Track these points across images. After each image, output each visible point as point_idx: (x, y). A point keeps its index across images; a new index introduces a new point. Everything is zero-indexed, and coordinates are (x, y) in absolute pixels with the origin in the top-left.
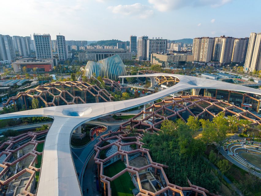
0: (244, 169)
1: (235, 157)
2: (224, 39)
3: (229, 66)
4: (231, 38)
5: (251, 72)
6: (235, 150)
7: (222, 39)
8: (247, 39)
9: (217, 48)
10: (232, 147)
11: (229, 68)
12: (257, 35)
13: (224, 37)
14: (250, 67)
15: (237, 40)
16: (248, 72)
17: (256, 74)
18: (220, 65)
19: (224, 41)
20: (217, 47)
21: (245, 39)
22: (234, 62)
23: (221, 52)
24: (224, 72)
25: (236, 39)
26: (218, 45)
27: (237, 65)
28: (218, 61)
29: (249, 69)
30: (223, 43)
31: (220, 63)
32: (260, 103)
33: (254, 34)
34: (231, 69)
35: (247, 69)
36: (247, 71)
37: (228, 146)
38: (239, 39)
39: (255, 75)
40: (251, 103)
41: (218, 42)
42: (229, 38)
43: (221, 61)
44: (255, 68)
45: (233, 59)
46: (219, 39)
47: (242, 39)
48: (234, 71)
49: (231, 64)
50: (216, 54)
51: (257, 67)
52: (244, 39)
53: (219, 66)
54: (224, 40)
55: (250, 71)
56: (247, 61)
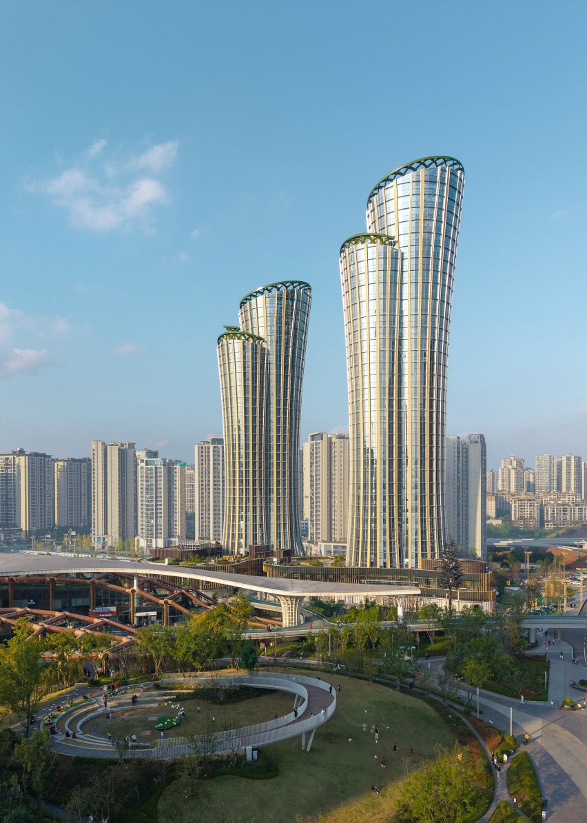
0: (107, 756)
1: (80, 739)
2: (22, 458)
3: (49, 536)
4: (44, 455)
5: (111, 547)
6: (79, 724)
7: (17, 459)
8: (87, 462)
9: (7, 486)
10: (69, 720)
11: (52, 543)
12: (109, 447)
13: (22, 452)
14: (106, 533)
15: (61, 464)
16: (103, 548)
17: (124, 549)
18: (23, 536)
19: (22, 464)
20: (7, 483)
21: (83, 462)
22: (62, 525)
23: (20, 496)
24: (37, 552)
25: (57, 460)
26: (7, 477)
27: (73, 533)
28: (16, 525)
29: (104, 539)
30: (22, 470)
31: (21, 530)
32: (133, 596)
33: (100, 444)
34: (57, 544)
35: (99, 538)
36: (100, 546)
37: (56, 720)
38: (65, 461)
39: (123, 552)
40: (113, 605)
41: (7, 468)
42: (36, 455)
43: (24, 525)
44: (120, 534)
45: (59, 519)
46: (7, 459)
47: (73, 460)
48: (64, 549)
49: (55, 533)
50: (7, 505)
51: (123, 532)
52: (80, 461)
53: (19, 541)
54: (22, 461)
55: (109, 544)
56: (96, 517)
